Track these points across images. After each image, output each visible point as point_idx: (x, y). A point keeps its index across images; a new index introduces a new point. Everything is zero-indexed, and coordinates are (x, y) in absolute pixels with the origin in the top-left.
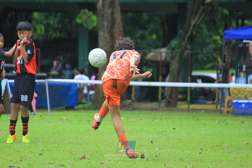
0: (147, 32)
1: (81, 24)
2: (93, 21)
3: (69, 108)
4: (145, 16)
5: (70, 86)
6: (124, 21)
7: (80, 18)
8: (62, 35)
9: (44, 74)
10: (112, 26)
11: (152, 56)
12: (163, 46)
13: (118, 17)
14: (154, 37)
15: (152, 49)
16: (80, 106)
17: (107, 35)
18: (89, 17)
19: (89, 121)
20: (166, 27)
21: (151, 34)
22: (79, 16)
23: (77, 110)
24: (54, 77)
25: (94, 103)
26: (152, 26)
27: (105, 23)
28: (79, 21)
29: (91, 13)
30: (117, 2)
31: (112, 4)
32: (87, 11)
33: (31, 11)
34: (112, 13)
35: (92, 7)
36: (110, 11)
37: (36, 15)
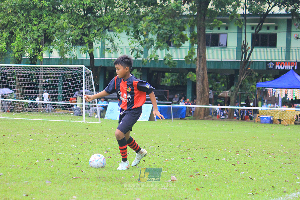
0: (220, 83)
1: (189, 79)
2: (195, 77)
3: (182, 118)
4: (219, 76)
6: (209, 78)
7: (188, 76)
8: (179, 84)
9: (170, 102)
10: (203, 80)
11: (222, 94)
12: (227, 90)
13: (206, 75)
14: (223, 85)
15: (222, 91)
16: (187, 118)
17: (201, 84)
18: (193, 76)
19: (191, 125)
20: (229, 81)
21: (221, 84)
23: (185, 119)
25: (193, 117)
26: (222, 80)
27: (200, 78)
28: (188, 77)
29: (194, 74)
30: (206, 68)
31: (203, 69)
32: (192, 72)
33: (164, 72)
34: (203, 74)
35: (194, 71)
36: (202, 73)
37: (167, 74)
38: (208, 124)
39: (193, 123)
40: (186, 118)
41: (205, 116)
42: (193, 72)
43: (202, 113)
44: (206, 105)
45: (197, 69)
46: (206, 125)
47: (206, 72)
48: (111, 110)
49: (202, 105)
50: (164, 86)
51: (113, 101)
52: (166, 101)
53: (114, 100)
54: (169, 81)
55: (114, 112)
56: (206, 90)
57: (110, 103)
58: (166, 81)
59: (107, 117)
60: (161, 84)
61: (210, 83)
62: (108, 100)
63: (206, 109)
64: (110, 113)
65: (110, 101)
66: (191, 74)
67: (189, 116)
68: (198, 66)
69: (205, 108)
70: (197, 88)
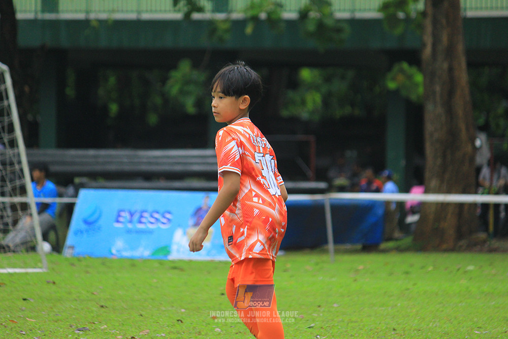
1: (396, 92)
2: (417, 85)
3: (370, 246)
5: (370, 207)
6: (473, 84)
7: (394, 79)
8: (357, 112)
9: (322, 185)
10: (450, 93)
13: (463, 76)
16: (391, 244)
17: (440, 110)
18: (410, 77)
19: (407, 273)
22: (390, 75)
23: (385, 251)
24: (342, 189)
25: (414, 240)
27: (438, 88)
28: (392, 85)
29: (413, 71)
30: (460, 48)
31: (450, 52)
32: (405, 66)
33: (296, 67)
34: (451, 69)
35: (413, 57)
36: (445, 66)
37: (306, 74)
38: (471, 268)
39: (412, 265)
40: (383, 246)
41: (460, 235)
42: (411, 63)
43: (449, 224)
44: (465, 191)
45: (428, 51)
46: (466, 272)
47: (462, 62)
48: (91, 219)
49: (449, 191)
50: (294, 120)
51: (94, 184)
52: (306, 179)
53: (102, 182)
54: (313, 100)
55: (99, 228)
56: (464, 134)
57: (83, 193)
58: (304, 102)
59: (72, 247)
60: (285, 113)
61: (476, 105)
62: (77, 180)
63: (466, 207)
64: (87, 231)
65: (83, 186)
66: (402, 71)
67: (397, 240)
68: (428, 40)
69: (461, 206)
70: (429, 127)
